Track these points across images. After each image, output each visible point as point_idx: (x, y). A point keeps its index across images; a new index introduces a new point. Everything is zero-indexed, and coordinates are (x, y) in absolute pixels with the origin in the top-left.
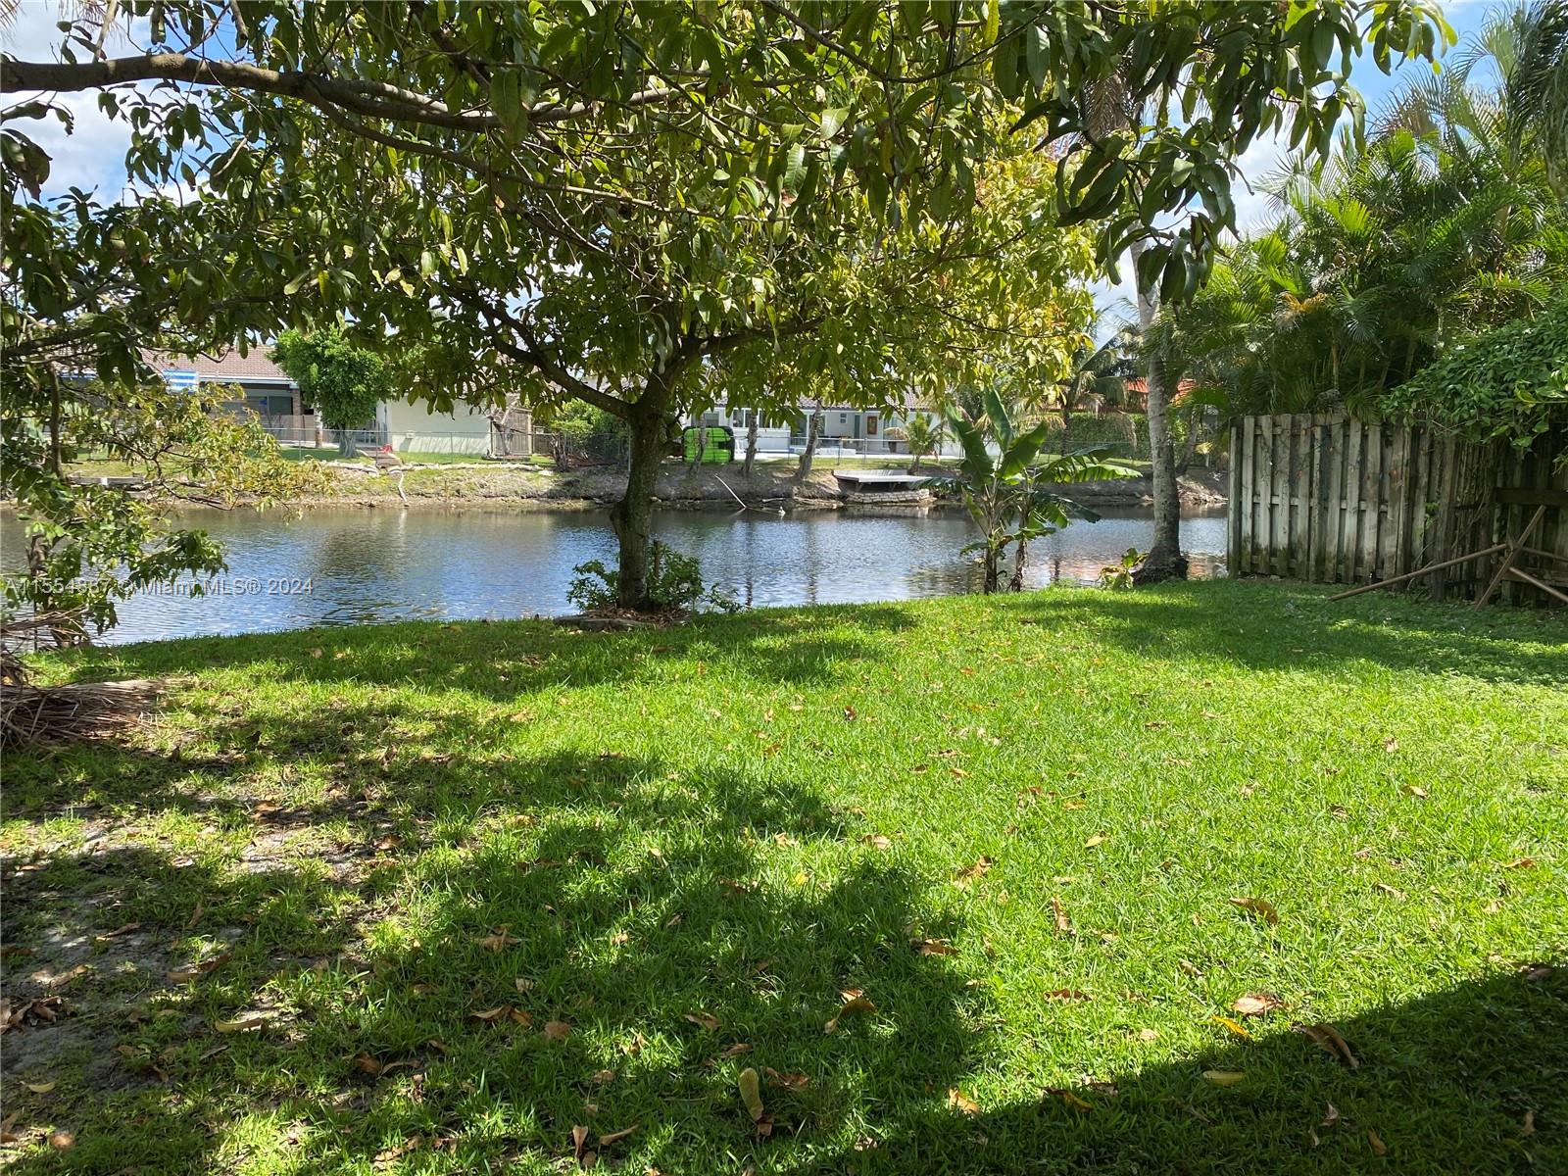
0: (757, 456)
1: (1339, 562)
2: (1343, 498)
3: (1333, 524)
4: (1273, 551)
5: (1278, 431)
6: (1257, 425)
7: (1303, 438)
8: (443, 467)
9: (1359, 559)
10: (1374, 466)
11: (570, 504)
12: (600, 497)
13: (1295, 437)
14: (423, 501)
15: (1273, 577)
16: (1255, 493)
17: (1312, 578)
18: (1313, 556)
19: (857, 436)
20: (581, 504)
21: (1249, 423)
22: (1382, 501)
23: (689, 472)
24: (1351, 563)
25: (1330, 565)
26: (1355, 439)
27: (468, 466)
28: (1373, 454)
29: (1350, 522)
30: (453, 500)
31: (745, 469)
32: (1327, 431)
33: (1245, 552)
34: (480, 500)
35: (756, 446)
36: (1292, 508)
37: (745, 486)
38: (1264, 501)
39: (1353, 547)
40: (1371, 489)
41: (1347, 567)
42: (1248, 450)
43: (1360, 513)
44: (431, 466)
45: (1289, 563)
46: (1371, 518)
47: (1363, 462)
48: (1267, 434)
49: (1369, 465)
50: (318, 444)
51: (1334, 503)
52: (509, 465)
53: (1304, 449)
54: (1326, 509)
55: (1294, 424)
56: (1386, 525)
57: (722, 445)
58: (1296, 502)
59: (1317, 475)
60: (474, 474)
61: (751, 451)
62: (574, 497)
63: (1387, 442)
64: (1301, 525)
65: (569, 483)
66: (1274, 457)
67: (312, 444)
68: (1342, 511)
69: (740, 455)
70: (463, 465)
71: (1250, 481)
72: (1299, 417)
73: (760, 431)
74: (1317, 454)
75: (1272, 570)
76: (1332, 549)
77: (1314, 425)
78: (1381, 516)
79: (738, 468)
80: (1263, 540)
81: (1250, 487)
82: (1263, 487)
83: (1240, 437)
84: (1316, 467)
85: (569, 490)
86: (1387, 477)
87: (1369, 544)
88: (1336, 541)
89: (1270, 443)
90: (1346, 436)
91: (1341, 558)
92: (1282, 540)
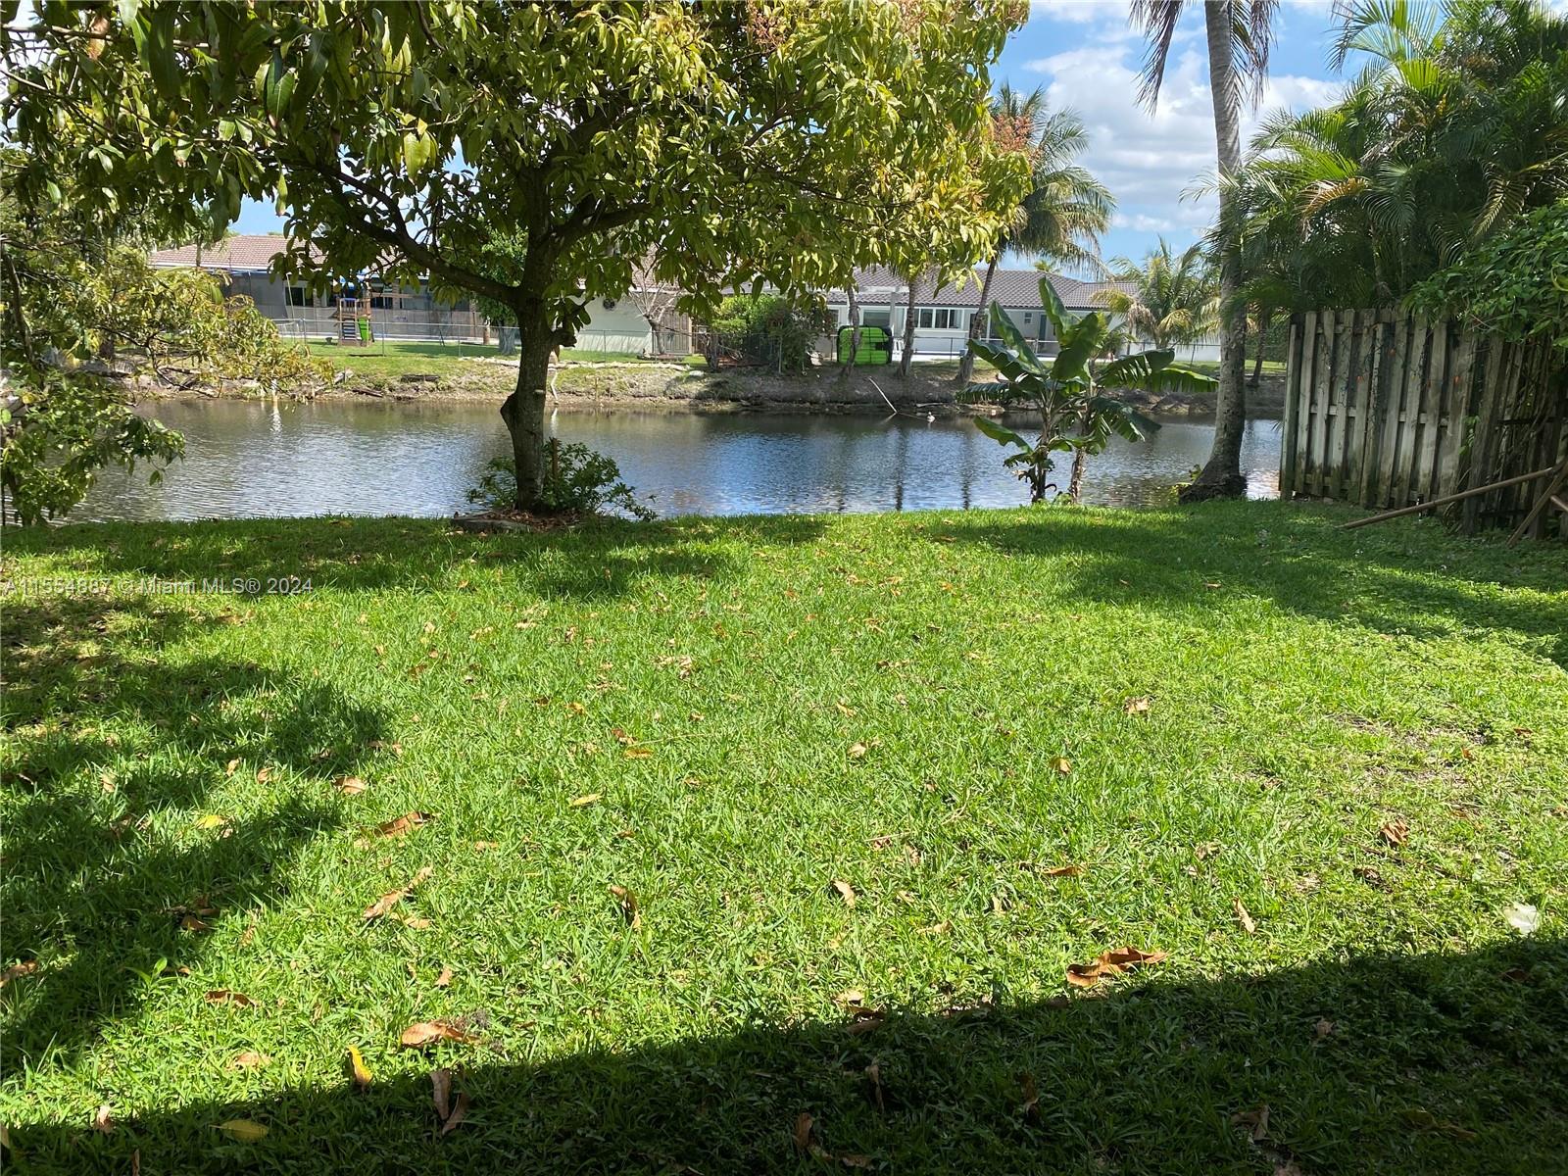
0: (915, 358)
1: (1393, 485)
2: (1402, 409)
3: (1390, 439)
4: (1327, 469)
5: (1340, 328)
6: (1319, 322)
7: (1364, 338)
8: (596, 366)
9: (1414, 482)
10: (1437, 369)
11: (715, 406)
12: (747, 399)
13: (1356, 336)
14: (573, 399)
15: (1327, 500)
16: (1313, 402)
17: (1363, 501)
18: (1365, 476)
19: (1042, 338)
20: (727, 406)
21: (1311, 319)
22: (1443, 413)
23: (841, 374)
24: (1405, 486)
25: (1383, 488)
26: (1420, 340)
27: (620, 365)
28: (1438, 358)
29: (1408, 437)
30: (603, 399)
31: (903, 371)
32: (1390, 329)
33: (1299, 471)
34: (628, 400)
35: (914, 347)
36: (1349, 420)
37: (899, 389)
38: (1321, 411)
39: (1408, 467)
40: (1433, 399)
41: (1400, 491)
42: (1308, 352)
43: (1420, 428)
44: (585, 365)
45: (1342, 483)
46: (1430, 434)
47: (1426, 367)
48: (1329, 332)
49: (1432, 370)
50: (485, 341)
51: (1393, 413)
52: (661, 364)
53: (1365, 351)
54: (1384, 421)
55: (1357, 319)
56: (1445, 443)
57: (879, 346)
58: (1353, 413)
59: (1375, 381)
60: (624, 373)
61: (908, 353)
62: (722, 399)
63: (1453, 342)
64: (1357, 442)
65: (718, 385)
66: (1334, 362)
67: (480, 340)
68: (1401, 424)
69: (897, 357)
70: (615, 364)
71: (1308, 389)
72: (1364, 313)
73: (918, 330)
74: (1377, 357)
75: (1325, 491)
76: (1387, 468)
77: (1377, 322)
78: (1441, 430)
79: (894, 370)
80: (1318, 457)
81: (1308, 395)
82: (1322, 398)
83: (1300, 336)
84: (1375, 372)
85: (718, 392)
86: (1451, 384)
87: (1426, 464)
88: (1391, 460)
89: (1330, 343)
90: (1410, 335)
91: (1395, 480)
92: (1337, 457)
